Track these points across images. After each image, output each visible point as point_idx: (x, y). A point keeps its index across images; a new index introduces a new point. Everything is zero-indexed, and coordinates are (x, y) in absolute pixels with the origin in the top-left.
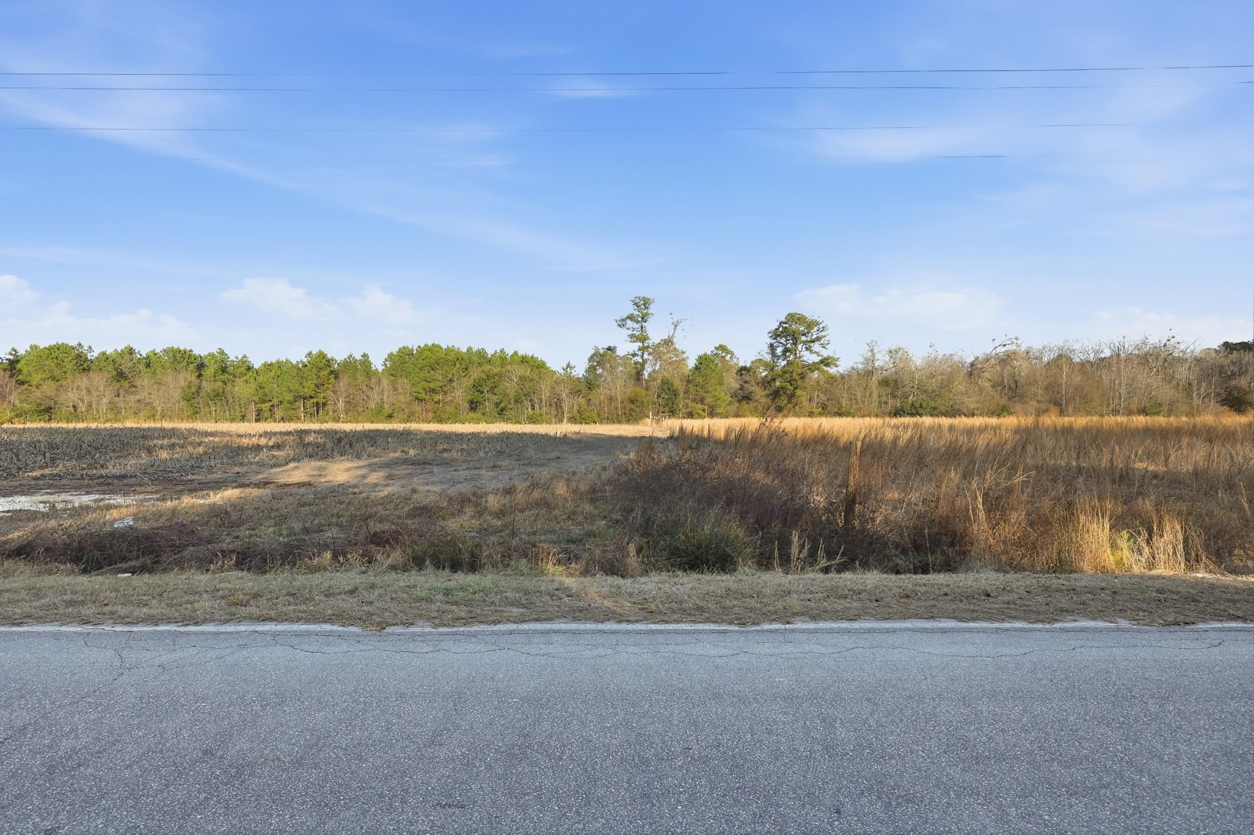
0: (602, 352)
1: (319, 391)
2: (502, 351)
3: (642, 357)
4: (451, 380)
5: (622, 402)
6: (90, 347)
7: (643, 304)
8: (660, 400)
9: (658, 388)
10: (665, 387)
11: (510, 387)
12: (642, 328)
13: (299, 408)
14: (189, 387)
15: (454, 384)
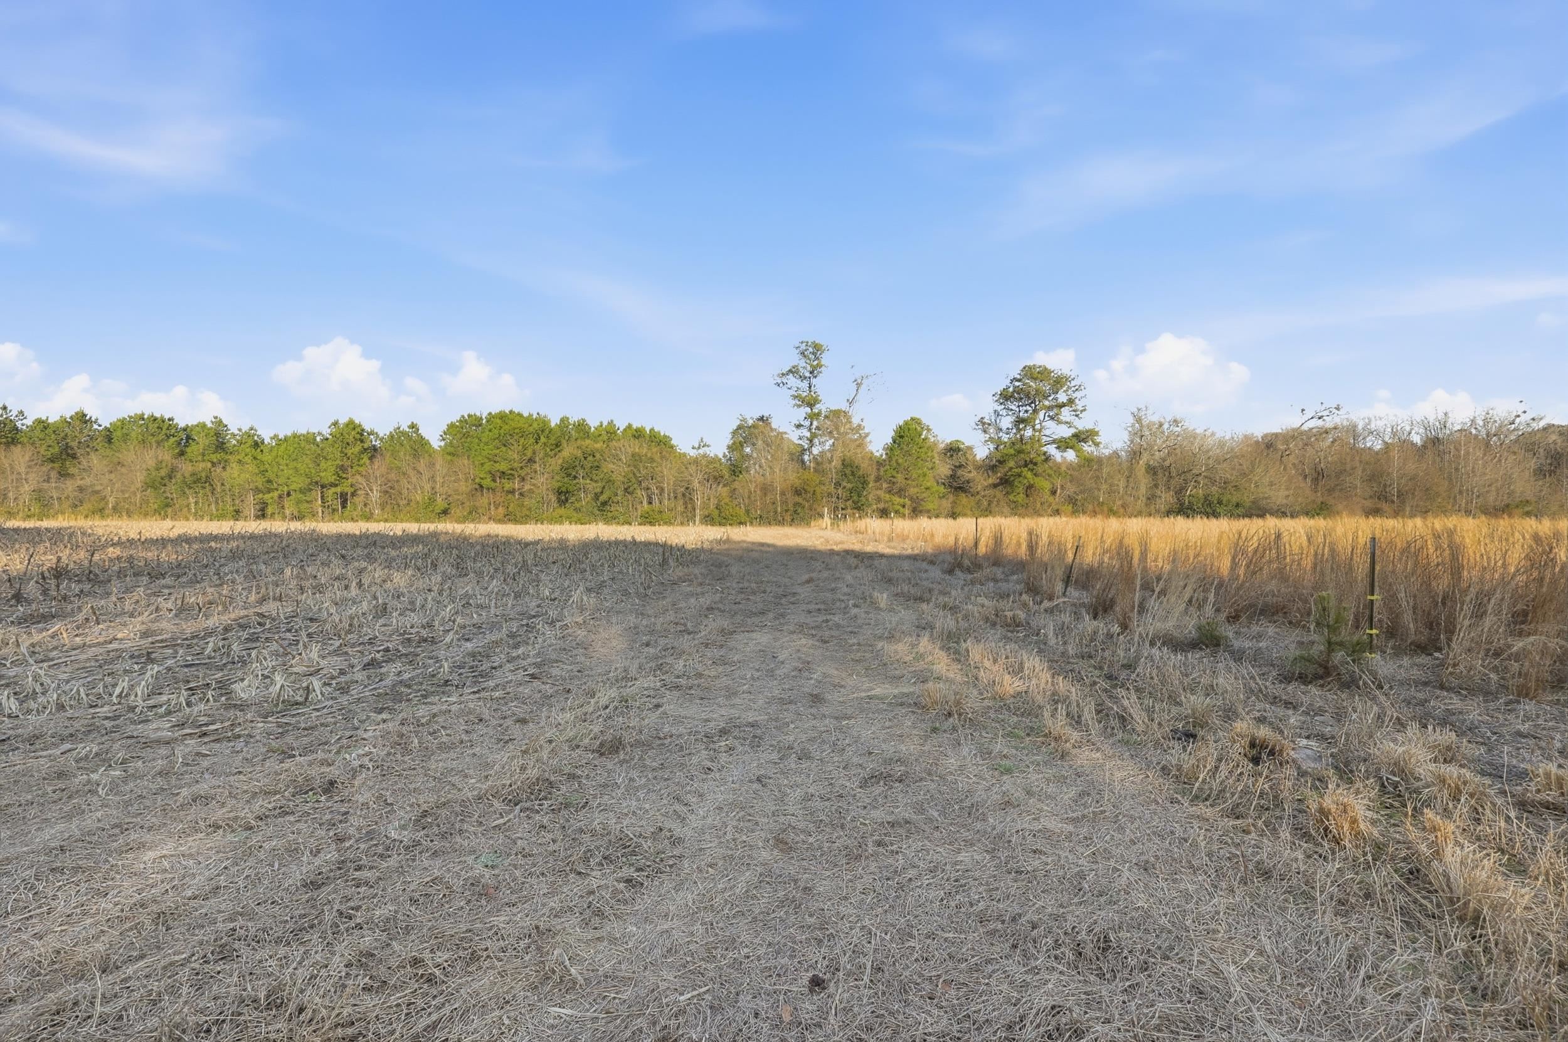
0: (750, 422)
1: (344, 476)
2: (611, 423)
3: (810, 430)
4: (531, 461)
5: (783, 493)
6: (21, 413)
7: (813, 352)
8: (840, 491)
9: (837, 473)
10: (848, 472)
11: (617, 470)
12: (810, 387)
13: (316, 500)
14: (158, 469)
15: (537, 466)
